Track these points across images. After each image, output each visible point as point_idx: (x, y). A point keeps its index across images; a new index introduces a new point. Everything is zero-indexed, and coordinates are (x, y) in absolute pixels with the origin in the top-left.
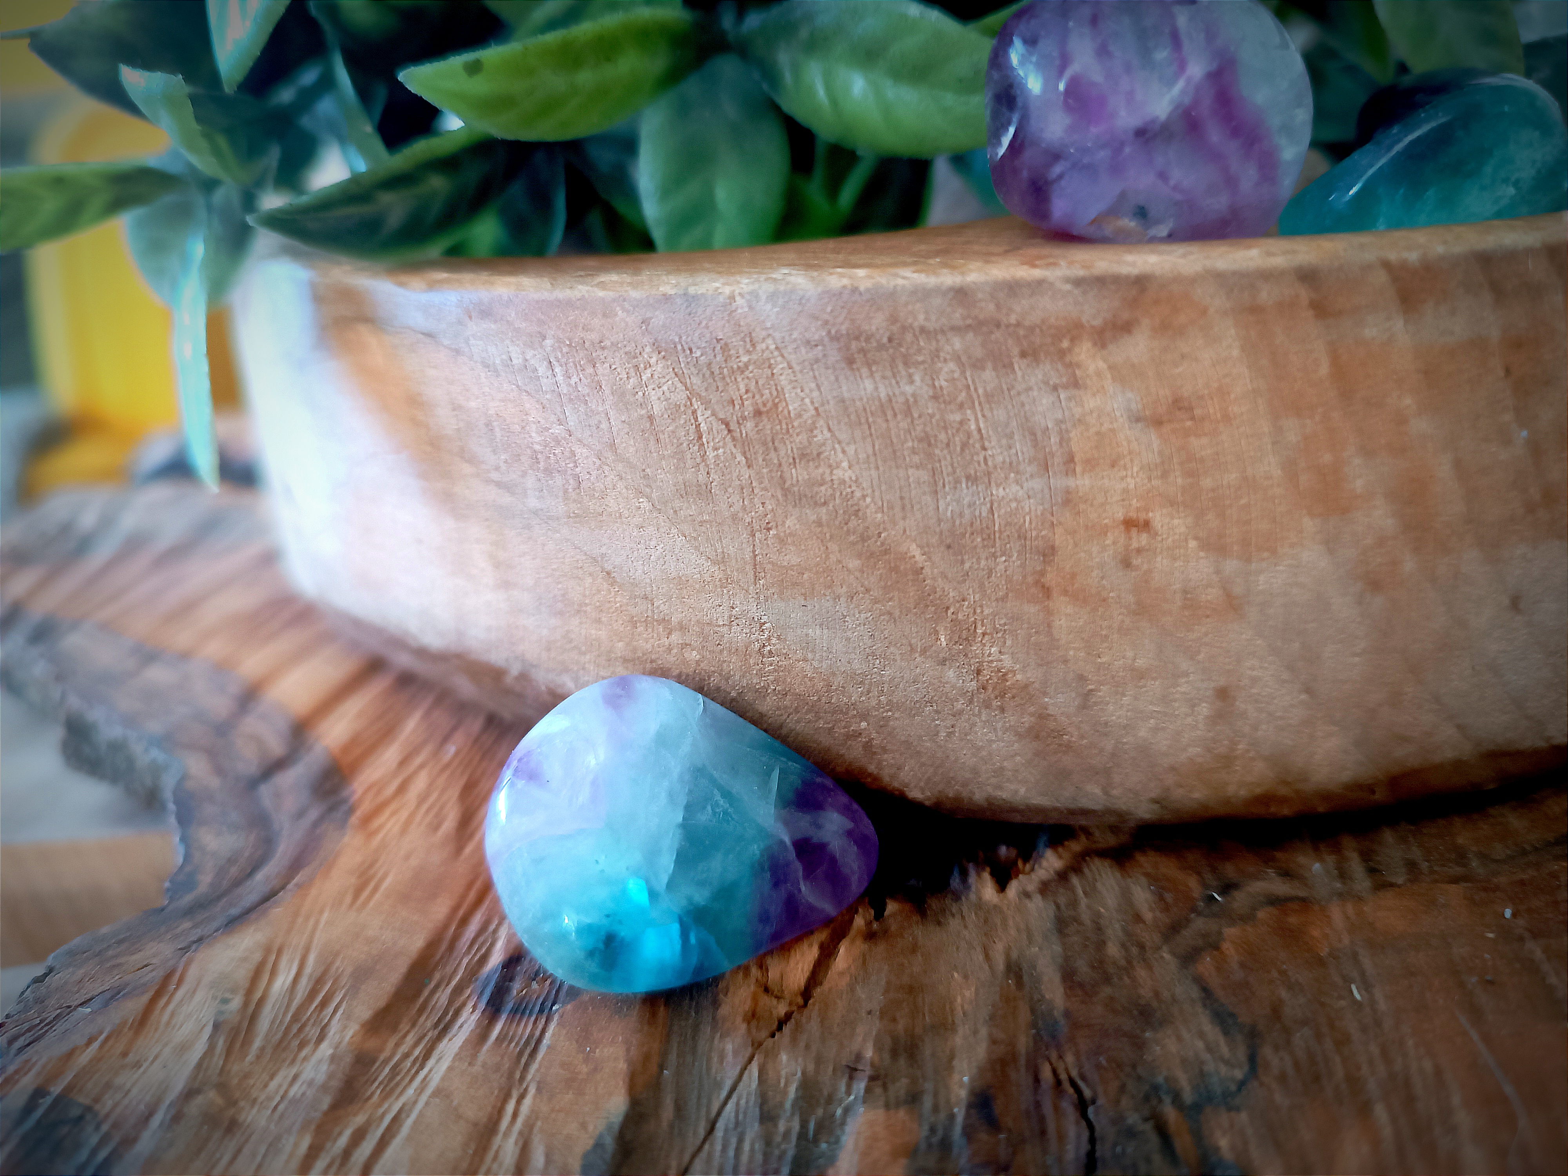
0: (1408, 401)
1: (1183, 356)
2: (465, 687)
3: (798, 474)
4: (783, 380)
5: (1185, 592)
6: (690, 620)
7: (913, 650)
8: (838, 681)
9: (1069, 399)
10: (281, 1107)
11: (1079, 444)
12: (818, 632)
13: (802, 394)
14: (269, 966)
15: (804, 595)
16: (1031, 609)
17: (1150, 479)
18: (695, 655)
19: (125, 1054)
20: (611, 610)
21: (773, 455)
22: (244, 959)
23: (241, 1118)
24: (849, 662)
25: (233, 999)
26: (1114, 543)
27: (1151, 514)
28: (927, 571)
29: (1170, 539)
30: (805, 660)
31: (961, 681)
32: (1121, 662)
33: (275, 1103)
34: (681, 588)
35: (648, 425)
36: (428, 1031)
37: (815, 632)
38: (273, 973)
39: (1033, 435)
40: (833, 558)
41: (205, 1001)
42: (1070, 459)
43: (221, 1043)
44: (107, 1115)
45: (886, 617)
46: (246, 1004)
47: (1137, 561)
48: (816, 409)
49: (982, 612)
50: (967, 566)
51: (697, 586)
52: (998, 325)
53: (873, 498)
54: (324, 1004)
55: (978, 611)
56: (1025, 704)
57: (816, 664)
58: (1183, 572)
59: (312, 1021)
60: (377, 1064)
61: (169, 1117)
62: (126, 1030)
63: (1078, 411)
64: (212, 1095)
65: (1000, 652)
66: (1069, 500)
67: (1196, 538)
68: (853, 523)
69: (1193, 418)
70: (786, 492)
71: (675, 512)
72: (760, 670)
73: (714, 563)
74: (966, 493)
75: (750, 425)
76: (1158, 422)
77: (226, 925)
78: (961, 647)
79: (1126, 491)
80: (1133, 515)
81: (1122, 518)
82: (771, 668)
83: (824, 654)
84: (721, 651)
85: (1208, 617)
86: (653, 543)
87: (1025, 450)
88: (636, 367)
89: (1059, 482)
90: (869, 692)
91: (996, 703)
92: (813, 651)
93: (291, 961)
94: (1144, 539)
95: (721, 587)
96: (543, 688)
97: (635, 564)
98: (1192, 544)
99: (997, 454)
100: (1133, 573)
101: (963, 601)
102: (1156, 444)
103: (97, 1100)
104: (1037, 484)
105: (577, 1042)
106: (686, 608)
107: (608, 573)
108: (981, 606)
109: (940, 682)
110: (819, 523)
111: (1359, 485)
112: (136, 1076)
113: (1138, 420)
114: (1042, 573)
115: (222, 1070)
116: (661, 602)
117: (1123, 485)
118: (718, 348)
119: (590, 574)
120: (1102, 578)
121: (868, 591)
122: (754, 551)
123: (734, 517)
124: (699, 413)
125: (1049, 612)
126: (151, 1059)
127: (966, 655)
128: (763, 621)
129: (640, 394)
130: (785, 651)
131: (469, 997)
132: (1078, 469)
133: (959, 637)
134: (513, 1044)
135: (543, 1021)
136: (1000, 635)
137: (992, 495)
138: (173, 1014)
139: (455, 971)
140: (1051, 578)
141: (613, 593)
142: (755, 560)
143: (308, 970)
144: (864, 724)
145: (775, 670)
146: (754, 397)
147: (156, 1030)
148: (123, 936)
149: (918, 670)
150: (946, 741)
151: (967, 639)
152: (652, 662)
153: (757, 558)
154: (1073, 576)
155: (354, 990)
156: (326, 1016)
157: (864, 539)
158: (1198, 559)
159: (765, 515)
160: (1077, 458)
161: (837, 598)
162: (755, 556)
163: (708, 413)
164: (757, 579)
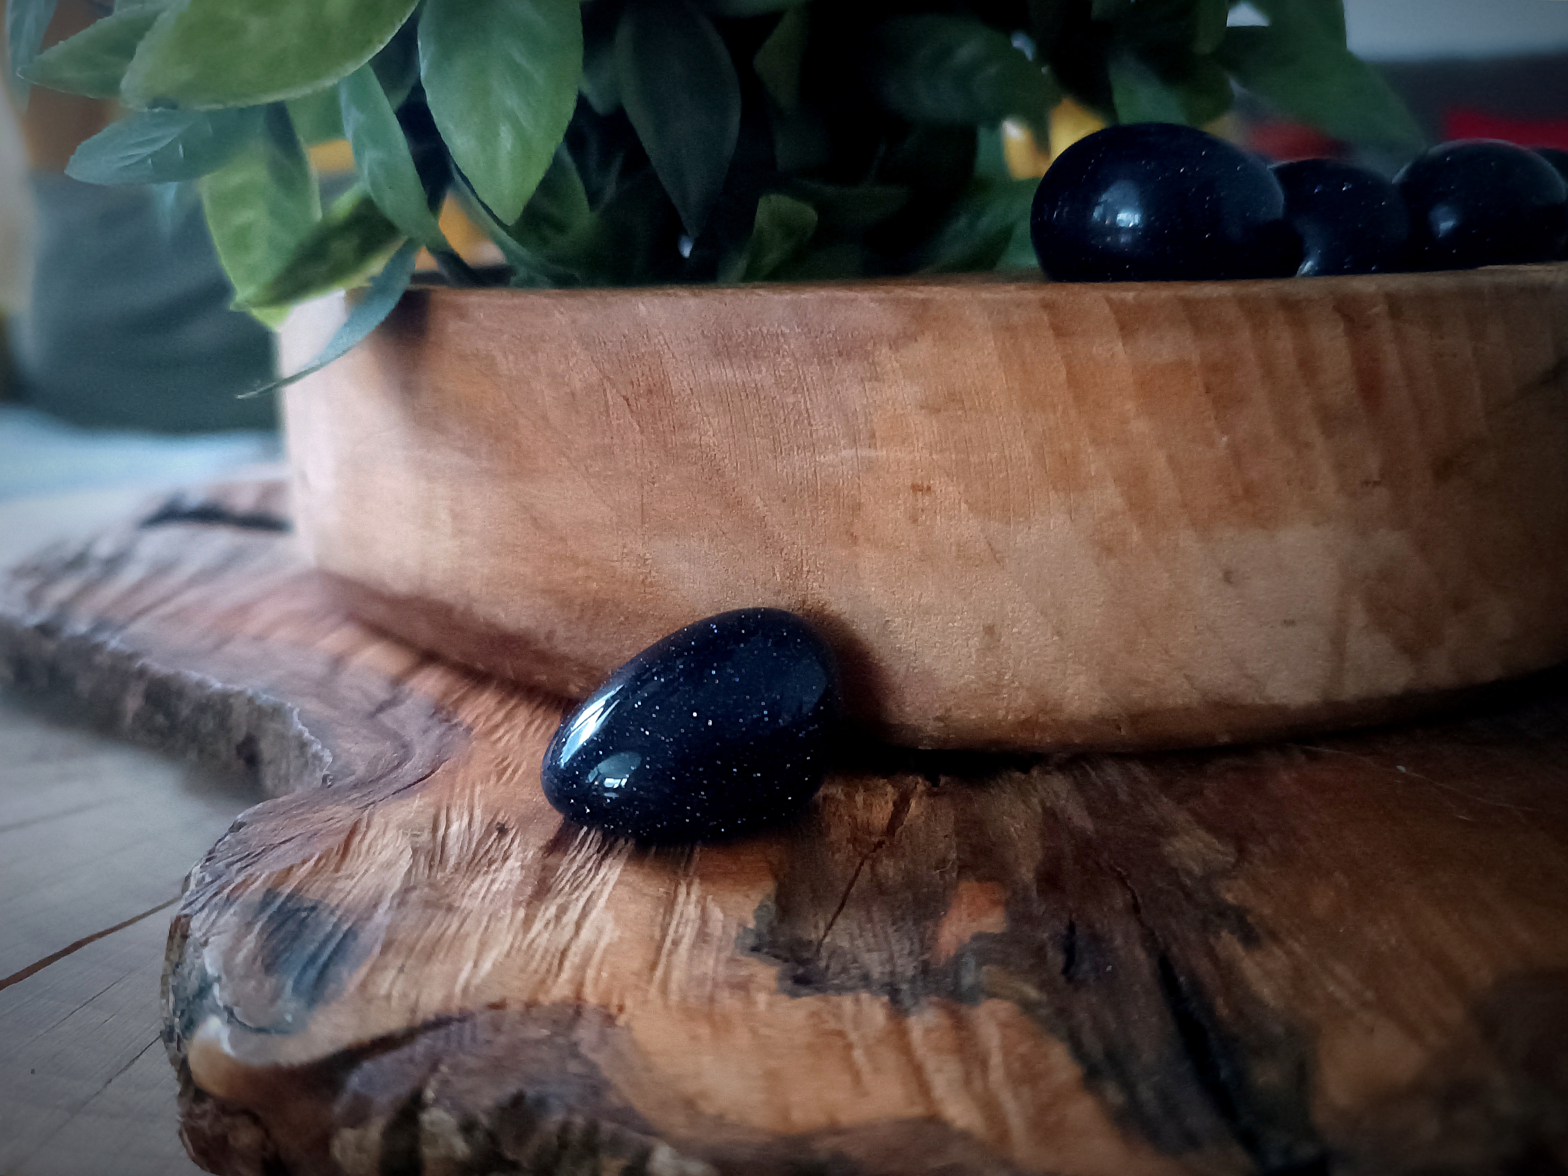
0: (1130, 406)
1: (956, 361)
3: (677, 440)
4: (670, 366)
5: (959, 545)
6: (593, 557)
7: (756, 583)
8: (700, 608)
9: (873, 389)
11: (879, 424)
12: (687, 566)
13: (682, 379)
15: (678, 536)
16: (844, 553)
17: (931, 454)
18: (594, 586)
20: (536, 550)
21: (660, 424)
24: (709, 593)
26: (905, 503)
27: (932, 482)
28: (768, 519)
29: (947, 502)
30: (676, 590)
32: (911, 599)
34: (588, 530)
35: (571, 400)
37: (684, 567)
39: (846, 416)
40: (700, 507)
42: (873, 436)
45: (737, 556)
47: (922, 518)
48: (691, 389)
49: (807, 554)
50: (797, 516)
51: (600, 528)
53: (730, 459)
55: (804, 552)
57: (684, 593)
58: (957, 529)
63: (878, 399)
65: (820, 587)
66: (870, 466)
67: (966, 502)
68: (715, 479)
69: (963, 408)
70: (667, 453)
71: (587, 468)
72: (642, 598)
73: (612, 509)
74: (797, 459)
75: (643, 401)
76: (936, 410)
78: (791, 582)
79: (912, 462)
80: (919, 481)
81: (910, 484)
82: (651, 596)
83: (691, 585)
84: (614, 583)
85: (977, 566)
86: (569, 494)
87: (840, 427)
88: (566, 356)
92: (682, 583)
94: (927, 500)
95: (617, 529)
97: (555, 511)
98: (964, 506)
99: (820, 429)
100: (919, 528)
101: (794, 544)
102: (935, 425)
104: (847, 453)
106: (590, 547)
107: (535, 519)
108: (807, 549)
110: (690, 478)
111: (1093, 469)
113: (922, 407)
114: (852, 524)
116: (572, 542)
117: (911, 456)
118: (625, 342)
119: (522, 521)
120: (896, 530)
121: (724, 534)
122: (642, 501)
123: (629, 473)
124: (608, 391)
125: (856, 556)
127: (795, 589)
128: (646, 557)
129: (567, 376)
130: (661, 583)
132: (878, 443)
133: (790, 574)
136: (819, 573)
137: (815, 461)
140: (857, 528)
141: (538, 536)
142: (643, 507)
145: (654, 599)
146: (647, 378)
149: (759, 600)
151: (795, 575)
152: (563, 591)
154: (874, 527)
157: (723, 492)
158: (968, 521)
159: (652, 472)
160: (877, 434)
161: (702, 539)
162: (642, 504)
163: (614, 391)
164: (643, 523)
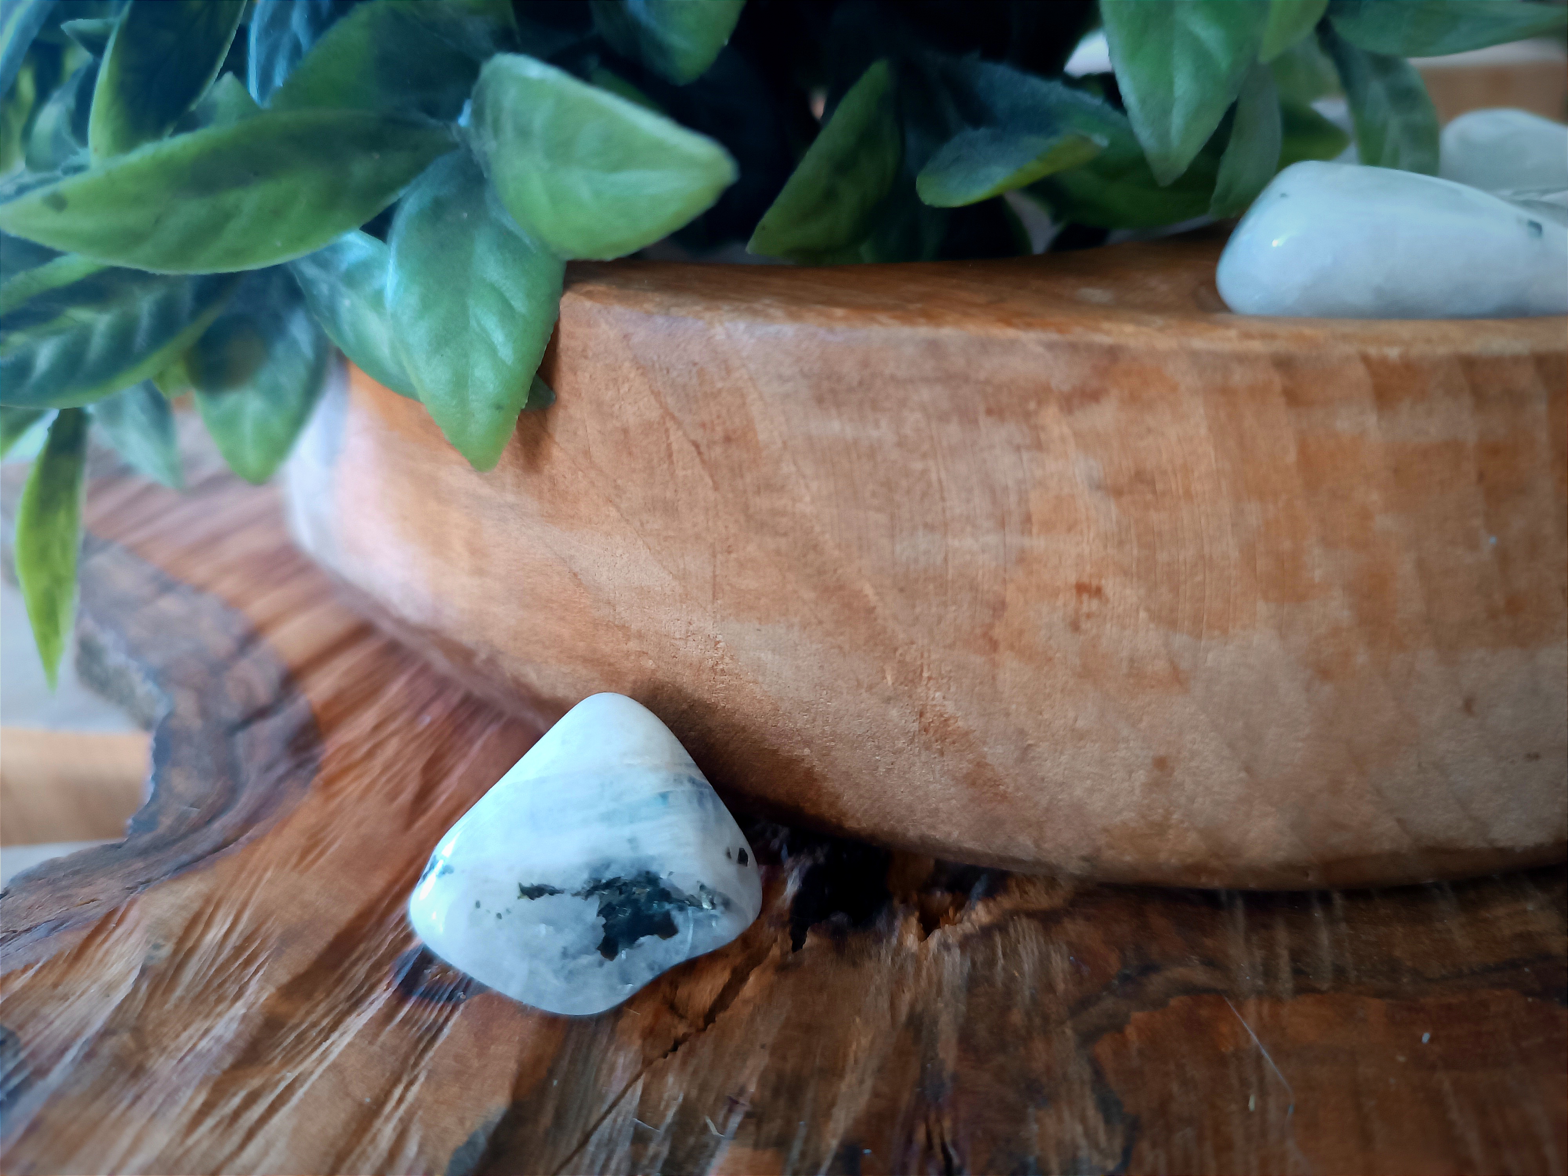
0: (1375, 497)
1: (1149, 430)
2: (441, 663)
3: (762, 503)
4: (756, 409)
5: (1132, 660)
6: (649, 630)
7: (859, 685)
8: (785, 706)
9: (1031, 460)
10: (188, 1059)
11: (1038, 505)
12: (770, 656)
13: (771, 427)
14: (205, 917)
15: (759, 619)
16: (977, 660)
17: (1105, 547)
18: (650, 664)
19: (55, 986)
20: (576, 611)
21: (740, 481)
22: (183, 907)
23: (149, 1064)
24: (797, 690)
25: (164, 946)
26: (1065, 605)
27: (1103, 582)
28: (879, 611)
29: (1121, 608)
30: (755, 682)
31: (903, 721)
32: (1062, 721)
33: (182, 1054)
34: (643, 598)
35: (622, 437)
36: (340, 1003)
37: (767, 657)
38: (208, 925)
39: (993, 491)
40: (789, 587)
41: (139, 944)
42: (1028, 519)
43: (144, 987)
44: (27, 1044)
45: (836, 651)
46: (175, 952)
47: (1085, 625)
48: (784, 443)
49: (929, 656)
50: (918, 610)
51: (658, 598)
52: (966, 379)
53: (832, 535)
54: (248, 963)
55: (926, 655)
56: (964, 750)
57: (765, 687)
58: (1131, 641)
59: (233, 978)
60: (285, 1029)
61: (82, 1053)
62: (60, 962)
63: (1038, 473)
64: (125, 1037)
65: (944, 698)
66: (1023, 558)
67: (1148, 609)
68: (811, 556)
69: (1154, 492)
70: (749, 518)
71: (642, 524)
72: (711, 686)
73: (675, 577)
74: (923, 541)
75: (719, 449)
76: (1117, 492)
77: (177, 869)
78: (906, 688)
79: (1080, 556)
80: (1085, 580)
81: (1074, 582)
82: (722, 685)
83: (774, 679)
84: (675, 664)
85: (1152, 687)
86: (619, 552)
87: (983, 505)
88: (615, 380)
89: (1014, 540)
90: (814, 720)
91: (937, 746)
92: (763, 675)
93: (227, 915)
94: (1095, 604)
95: (681, 602)
96: (508, 675)
97: (601, 569)
98: (1143, 615)
99: (956, 506)
100: (1082, 637)
101: (912, 643)
102: (1114, 511)
103: (21, 1027)
104: (992, 539)
105: (475, 1035)
106: (646, 618)
107: (575, 575)
108: (929, 651)
109: (883, 719)
110: (778, 552)
111: (1318, 575)
112: (61, 1009)
113: (1099, 487)
114: (991, 626)
115: (140, 1015)
116: (623, 609)
117: (1079, 550)
118: (695, 370)
119: (559, 573)
120: (1050, 638)
121: (820, 623)
122: (714, 572)
123: (697, 537)
124: (671, 432)
125: (994, 665)
126: (78, 994)
127: (910, 697)
128: (718, 640)
129: (617, 406)
130: (736, 672)
131: (386, 973)
132: (1035, 530)
133: (905, 678)
134: (415, 1029)
135: (449, 1008)
136: (945, 681)
137: (947, 545)
138: (107, 953)
139: (378, 947)
140: (998, 632)
141: (578, 594)
142: (715, 580)
143: (240, 927)
144: (807, 751)
145: (726, 689)
146: (725, 422)
147: (89, 966)
148: (78, 868)
149: (863, 705)
150: (885, 777)
151: (912, 681)
152: (610, 664)
153: (718, 579)
154: (1021, 633)
155: (278, 953)
156: (247, 974)
157: (821, 572)
158: (1147, 631)
159: (728, 539)
160: (1034, 519)
161: (790, 626)
162: (715, 576)
163: (680, 433)
164: (715, 597)
